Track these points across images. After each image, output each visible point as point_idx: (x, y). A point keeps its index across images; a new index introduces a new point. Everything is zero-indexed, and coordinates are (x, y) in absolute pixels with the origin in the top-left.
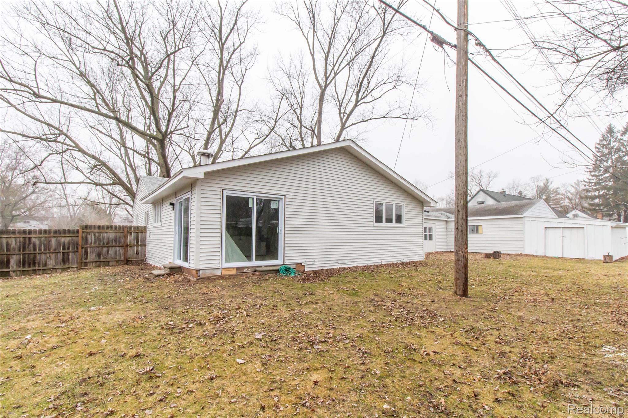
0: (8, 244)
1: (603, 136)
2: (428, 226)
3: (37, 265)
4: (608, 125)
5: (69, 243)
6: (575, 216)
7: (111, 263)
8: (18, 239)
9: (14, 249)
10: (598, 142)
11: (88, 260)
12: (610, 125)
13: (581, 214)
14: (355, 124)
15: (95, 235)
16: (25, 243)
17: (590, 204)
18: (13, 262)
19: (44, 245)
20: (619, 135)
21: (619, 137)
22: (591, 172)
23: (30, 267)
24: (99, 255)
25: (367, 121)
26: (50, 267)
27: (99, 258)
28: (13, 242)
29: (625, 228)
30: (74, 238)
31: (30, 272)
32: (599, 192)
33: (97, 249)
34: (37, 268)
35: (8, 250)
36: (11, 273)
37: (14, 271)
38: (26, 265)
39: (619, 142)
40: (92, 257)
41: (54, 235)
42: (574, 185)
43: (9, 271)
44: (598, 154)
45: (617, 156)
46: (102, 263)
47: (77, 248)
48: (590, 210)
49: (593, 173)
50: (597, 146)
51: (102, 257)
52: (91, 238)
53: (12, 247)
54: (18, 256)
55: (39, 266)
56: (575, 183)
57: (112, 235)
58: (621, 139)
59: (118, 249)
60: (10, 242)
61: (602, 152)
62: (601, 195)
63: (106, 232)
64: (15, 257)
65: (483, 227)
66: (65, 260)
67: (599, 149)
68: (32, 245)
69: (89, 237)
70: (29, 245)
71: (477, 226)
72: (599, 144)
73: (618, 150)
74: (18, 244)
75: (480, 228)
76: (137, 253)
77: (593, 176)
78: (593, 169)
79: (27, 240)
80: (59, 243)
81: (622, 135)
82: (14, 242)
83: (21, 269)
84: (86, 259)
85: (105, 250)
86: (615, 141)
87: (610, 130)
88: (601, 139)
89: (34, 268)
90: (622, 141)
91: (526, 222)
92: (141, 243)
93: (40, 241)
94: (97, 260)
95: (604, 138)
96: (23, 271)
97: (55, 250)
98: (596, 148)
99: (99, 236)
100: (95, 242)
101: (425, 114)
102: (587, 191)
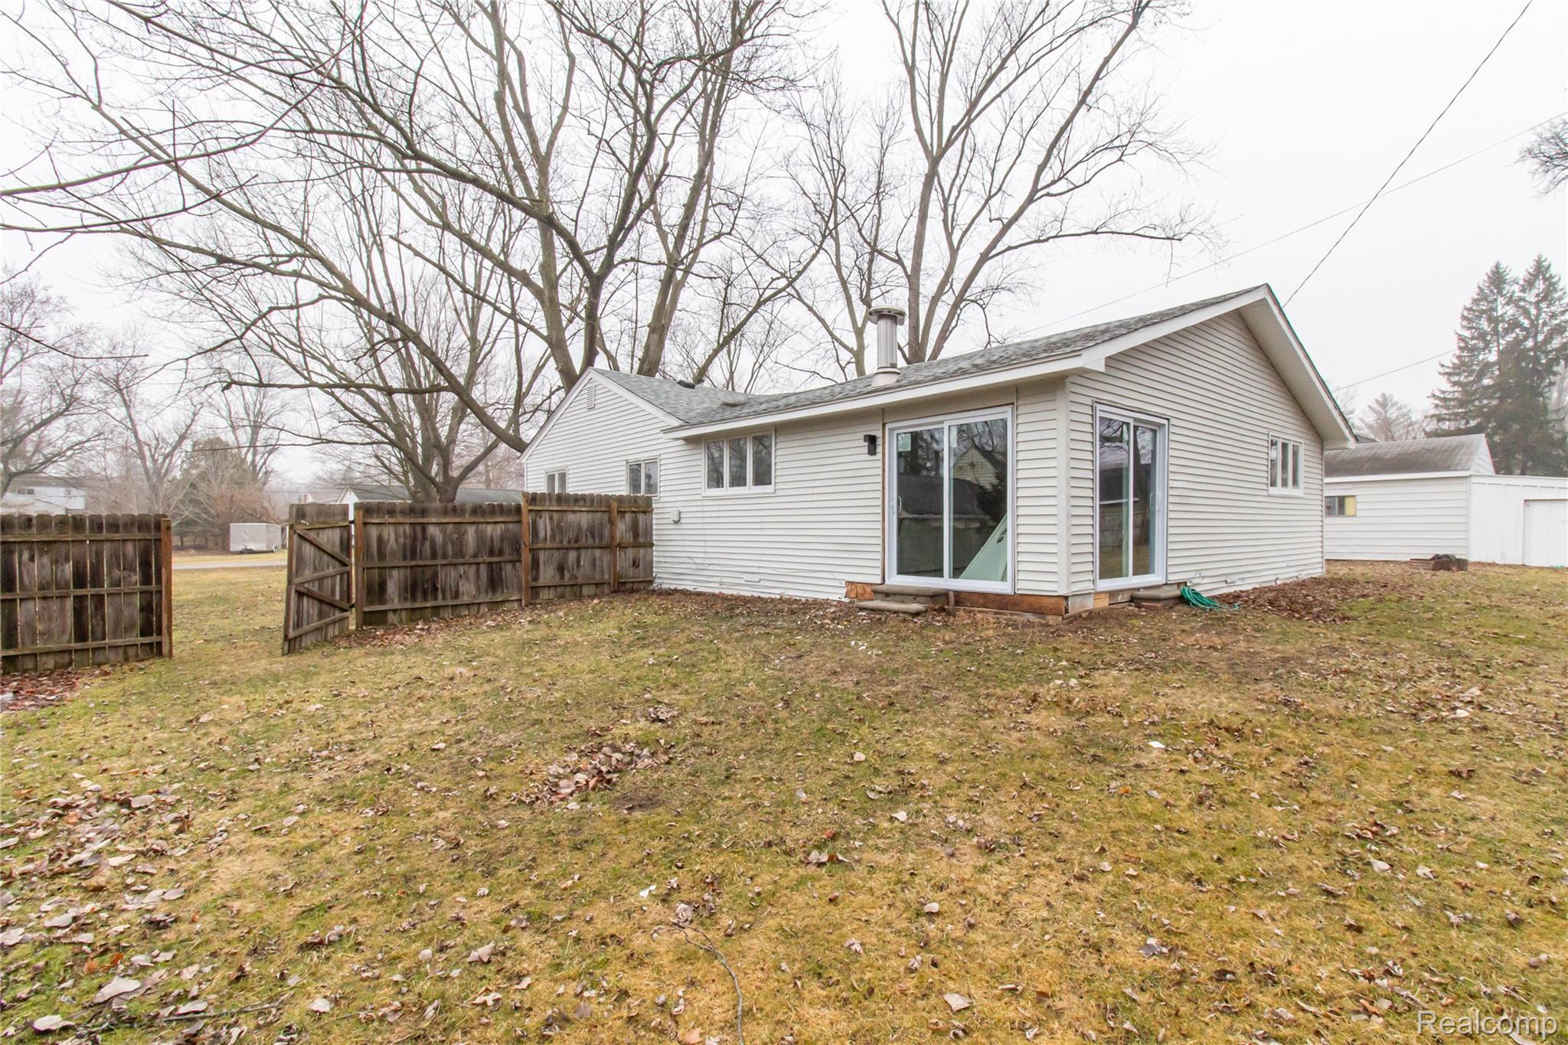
0: (380, 539)
1: (1481, 290)
3: (440, 596)
4: (1491, 265)
5: (502, 539)
7: (586, 590)
8: (401, 529)
9: (393, 554)
10: (1469, 306)
11: (541, 582)
12: (1497, 266)
14: (1016, 247)
15: (551, 519)
16: (414, 538)
18: (392, 588)
19: (453, 543)
20: (1516, 288)
21: (1517, 294)
22: (1449, 374)
23: (425, 599)
24: (561, 569)
25: (1047, 240)
26: (466, 599)
27: (562, 577)
28: (389, 533)
30: (511, 526)
31: (428, 613)
33: (556, 553)
34: (440, 602)
35: (382, 555)
36: (391, 617)
37: (395, 611)
38: (419, 595)
39: (1518, 307)
40: (547, 574)
41: (473, 519)
42: (1375, 406)
43: (385, 612)
44: (1469, 334)
45: (1510, 338)
46: (568, 589)
47: (518, 551)
49: (1456, 378)
50: (1466, 313)
51: (567, 576)
52: (544, 526)
53: (389, 547)
54: (402, 571)
55: (444, 598)
56: (1377, 402)
57: (585, 519)
58: (1521, 299)
59: (598, 553)
60: (385, 536)
61: (1476, 328)
63: (574, 512)
64: (395, 573)
65: (1358, 499)
66: (495, 582)
67: (1470, 321)
68: (428, 543)
69: (541, 524)
70: (423, 544)
71: (1342, 500)
72: (1470, 310)
73: (1514, 324)
74: (401, 540)
75: (1348, 503)
76: (635, 564)
77: (1455, 384)
78: (1457, 368)
79: (418, 529)
80: (480, 538)
81: (1523, 290)
82: (393, 537)
83: (408, 605)
84: (536, 579)
85: (572, 555)
86: (1507, 304)
87: (1497, 278)
88: (1476, 297)
89: (436, 603)
90: (1522, 303)
91: (1474, 487)
92: (642, 539)
93: (444, 532)
94: (557, 581)
95: (1482, 296)
96: (413, 610)
97: (475, 556)
98: (1464, 318)
99: (559, 521)
100: (553, 537)
101: (1202, 228)
102: (1440, 419)
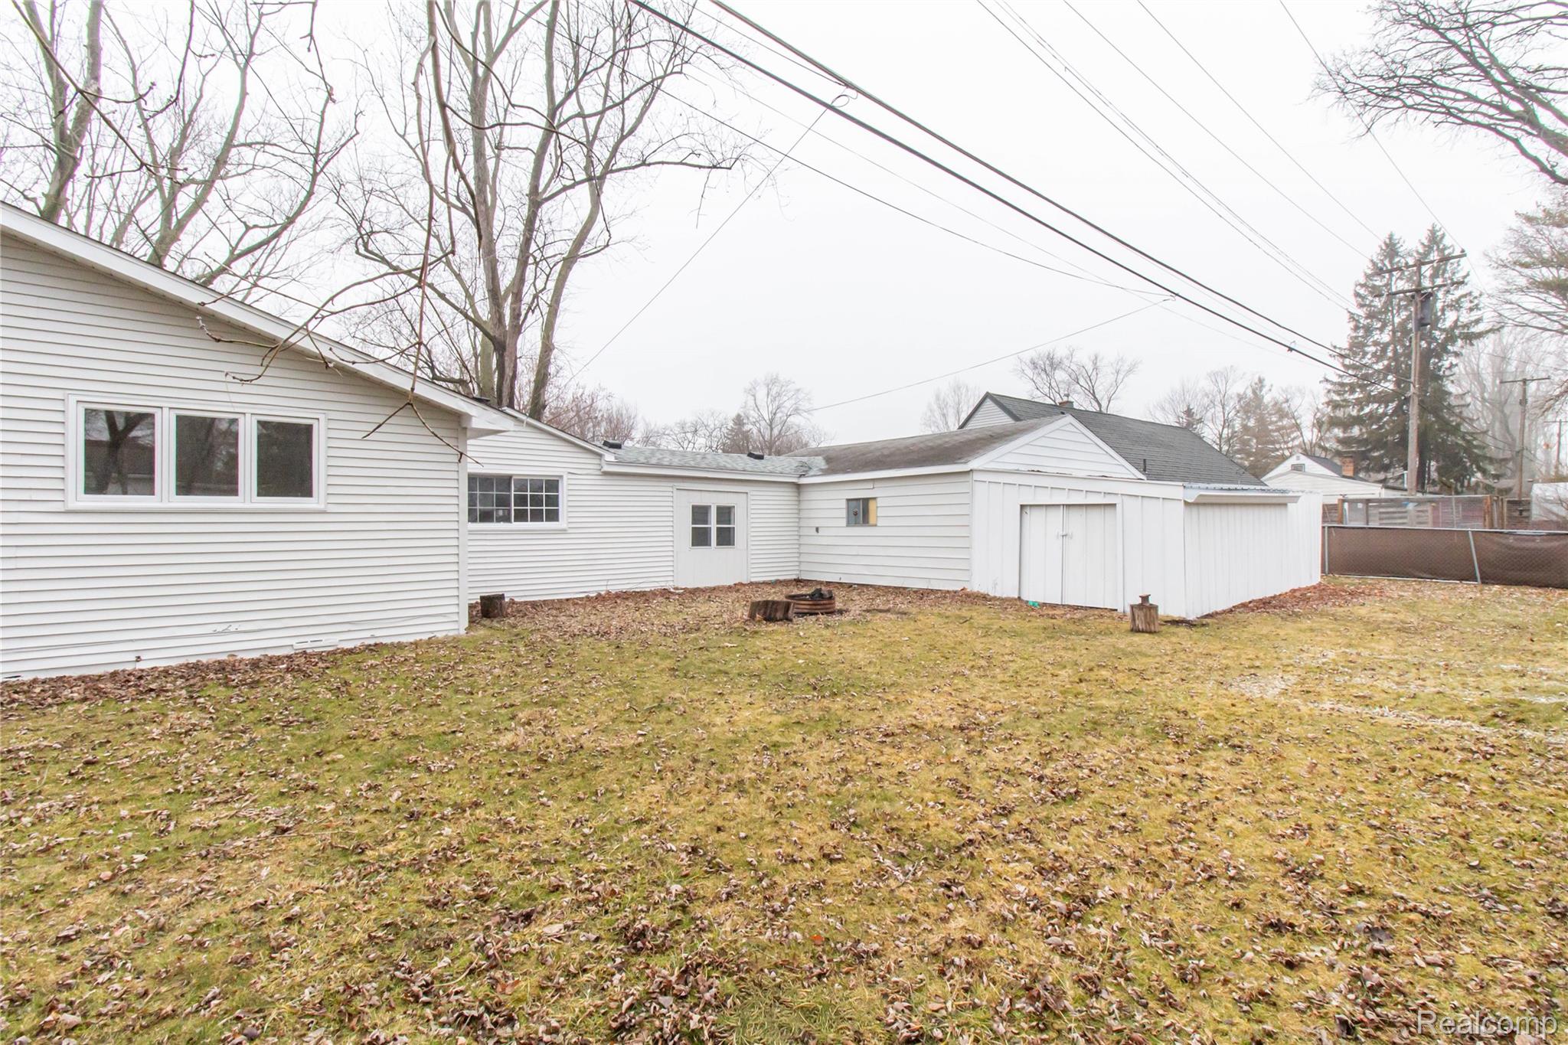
1: (1374, 265)
2: (713, 500)
4: (1384, 237)
6: (1298, 468)
10: (1362, 281)
12: (1391, 238)
13: (1310, 465)
17: (1340, 441)
22: (1343, 356)
29: (1285, 505)
32: (1362, 409)
44: (1362, 312)
45: (1404, 315)
48: (1338, 453)
49: (1347, 361)
50: (1358, 290)
61: (1370, 306)
62: (1366, 414)
65: (880, 503)
67: (1363, 298)
72: (1362, 286)
77: (1348, 367)
78: (1350, 349)
87: (1391, 250)
88: (1369, 272)
95: (1376, 271)
98: (1357, 295)
102: (1334, 405)
